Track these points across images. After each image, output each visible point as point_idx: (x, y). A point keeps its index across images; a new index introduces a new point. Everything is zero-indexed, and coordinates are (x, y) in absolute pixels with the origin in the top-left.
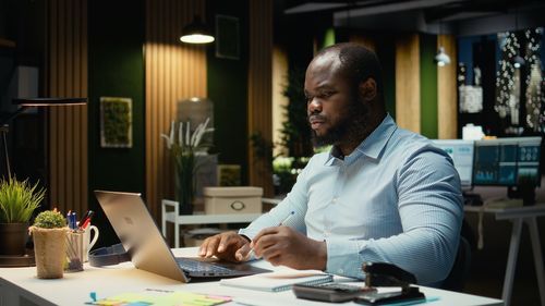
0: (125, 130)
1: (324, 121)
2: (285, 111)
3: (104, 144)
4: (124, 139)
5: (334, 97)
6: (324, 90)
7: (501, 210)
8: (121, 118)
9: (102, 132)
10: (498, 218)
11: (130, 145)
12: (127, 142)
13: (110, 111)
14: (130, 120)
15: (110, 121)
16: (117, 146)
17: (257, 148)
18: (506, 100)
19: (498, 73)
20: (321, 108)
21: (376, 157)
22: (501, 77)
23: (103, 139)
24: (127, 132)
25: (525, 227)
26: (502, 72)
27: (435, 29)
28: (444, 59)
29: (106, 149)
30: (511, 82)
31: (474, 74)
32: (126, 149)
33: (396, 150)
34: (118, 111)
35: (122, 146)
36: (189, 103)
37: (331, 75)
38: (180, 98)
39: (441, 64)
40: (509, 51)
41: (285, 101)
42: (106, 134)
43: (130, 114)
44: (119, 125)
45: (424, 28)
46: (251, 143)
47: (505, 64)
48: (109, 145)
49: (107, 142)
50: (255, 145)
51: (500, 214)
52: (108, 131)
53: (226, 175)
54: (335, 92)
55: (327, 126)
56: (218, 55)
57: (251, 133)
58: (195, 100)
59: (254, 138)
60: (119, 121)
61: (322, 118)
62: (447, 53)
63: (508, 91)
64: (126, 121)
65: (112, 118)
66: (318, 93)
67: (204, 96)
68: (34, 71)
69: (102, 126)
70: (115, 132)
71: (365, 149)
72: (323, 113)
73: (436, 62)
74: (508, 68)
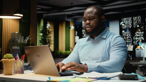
1: (91, 27)
5: (94, 20)
6: (91, 18)
20: (90, 23)
21: (105, 38)
27: (70, 20)
33: (110, 37)
36: (15, 33)
37: (93, 14)
39: (72, 29)
45: (67, 19)
54: (95, 18)
55: (92, 28)
56: (22, 21)
58: (17, 32)
61: (91, 26)
66: (89, 19)
71: (102, 35)
72: (91, 24)
73: (70, 28)
74: (84, 32)
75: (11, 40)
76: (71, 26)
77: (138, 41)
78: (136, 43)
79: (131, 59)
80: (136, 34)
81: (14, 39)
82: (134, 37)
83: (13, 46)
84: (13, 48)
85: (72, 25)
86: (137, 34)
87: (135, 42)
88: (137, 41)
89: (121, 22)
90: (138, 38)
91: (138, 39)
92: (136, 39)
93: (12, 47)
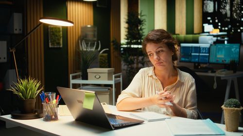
0: (59, 40)
2: (127, 30)
3: (50, 46)
4: (59, 44)
7: (223, 76)
8: (57, 34)
9: (50, 41)
10: (222, 79)
11: (61, 46)
12: (60, 45)
13: (53, 32)
14: (61, 35)
15: (53, 36)
16: (56, 47)
17: (114, 46)
18: (225, 6)
23: (50, 44)
24: (60, 40)
25: (233, 82)
29: (52, 48)
32: (60, 48)
34: (56, 31)
35: (58, 47)
36: (86, 27)
38: (82, 25)
41: (126, 25)
42: (51, 41)
43: (61, 33)
44: (57, 38)
46: (112, 44)
48: (53, 47)
49: (52, 45)
50: (114, 45)
51: (223, 77)
52: (52, 40)
53: (102, 58)
56: (98, 6)
57: (112, 40)
58: (89, 26)
59: (113, 42)
60: (56, 36)
63: (226, 3)
64: (60, 36)
65: (53, 34)
67: (92, 24)
68: (20, 15)
69: (50, 38)
70: (55, 41)
75: (80, 36)
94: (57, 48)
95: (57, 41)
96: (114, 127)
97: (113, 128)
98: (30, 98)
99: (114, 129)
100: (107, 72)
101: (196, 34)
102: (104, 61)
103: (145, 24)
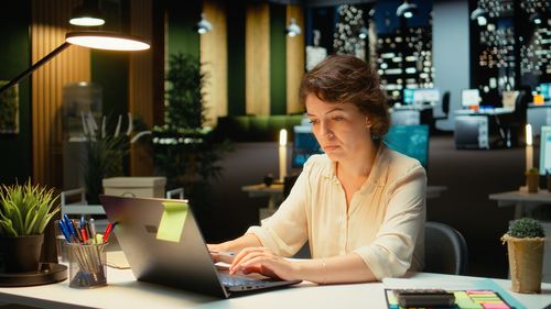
0: (11, 115)
4: (11, 125)
8: (8, 103)
11: (17, 131)
12: (15, 128)
14: (17, 105)
16: (4, 131)
19: (336, 35)
22: (339, 39)
24: (15, 117)
26: (340, 34)
28: (294, 30)
30: (347, 44)
31: (313, 35)
32: (13, 135)
34: (5, 96)
35: (10, 131)
36: (76, 87)
39: (291, 34)
40: (346, 15)
43: (17, 99)
44: (6, 110)
47: (341, 27)
58: (83, 84)
60: (6, 106)
62: (298, 24)
64: (14, 105)
70: (3, 118)
73: (287, 32)
74: (345, 31)
75: (62, 109)
76: (291, 23)
77: (544, 60)
78: (537, 68)
79: (509, 144)
80: (536, 38)
81: (76, 105)
82: (532, 47)
83: (71, 134)
84: (73, 139)
85: (293, 20)
86: (540, 37)
87: (535, 64)
88: (540, 63)
89: (475, 9)
90: (545, 52)
91: (544, 56)
92: (535, 56)
93: (69, 137)
94: (7, 135)
95: (7, 118)
96: (228, 292)
97: (227, 295)
98: (31, 233)
99: (230, 297)
100: (152, 185)
101: (292, 115)
102: (115, 167)
103: (210, 83)
